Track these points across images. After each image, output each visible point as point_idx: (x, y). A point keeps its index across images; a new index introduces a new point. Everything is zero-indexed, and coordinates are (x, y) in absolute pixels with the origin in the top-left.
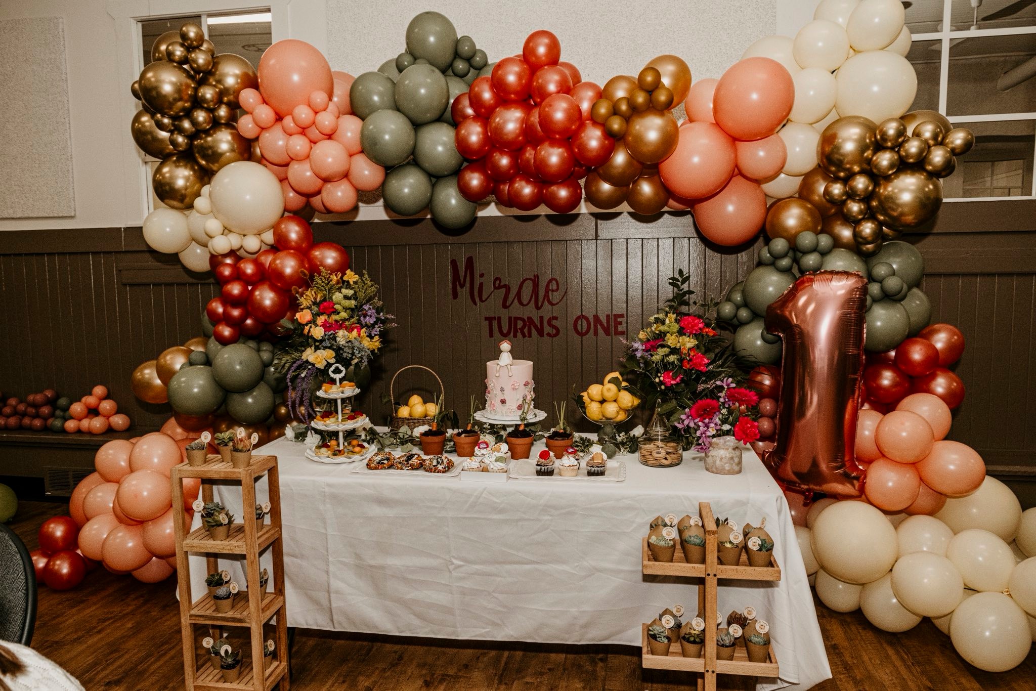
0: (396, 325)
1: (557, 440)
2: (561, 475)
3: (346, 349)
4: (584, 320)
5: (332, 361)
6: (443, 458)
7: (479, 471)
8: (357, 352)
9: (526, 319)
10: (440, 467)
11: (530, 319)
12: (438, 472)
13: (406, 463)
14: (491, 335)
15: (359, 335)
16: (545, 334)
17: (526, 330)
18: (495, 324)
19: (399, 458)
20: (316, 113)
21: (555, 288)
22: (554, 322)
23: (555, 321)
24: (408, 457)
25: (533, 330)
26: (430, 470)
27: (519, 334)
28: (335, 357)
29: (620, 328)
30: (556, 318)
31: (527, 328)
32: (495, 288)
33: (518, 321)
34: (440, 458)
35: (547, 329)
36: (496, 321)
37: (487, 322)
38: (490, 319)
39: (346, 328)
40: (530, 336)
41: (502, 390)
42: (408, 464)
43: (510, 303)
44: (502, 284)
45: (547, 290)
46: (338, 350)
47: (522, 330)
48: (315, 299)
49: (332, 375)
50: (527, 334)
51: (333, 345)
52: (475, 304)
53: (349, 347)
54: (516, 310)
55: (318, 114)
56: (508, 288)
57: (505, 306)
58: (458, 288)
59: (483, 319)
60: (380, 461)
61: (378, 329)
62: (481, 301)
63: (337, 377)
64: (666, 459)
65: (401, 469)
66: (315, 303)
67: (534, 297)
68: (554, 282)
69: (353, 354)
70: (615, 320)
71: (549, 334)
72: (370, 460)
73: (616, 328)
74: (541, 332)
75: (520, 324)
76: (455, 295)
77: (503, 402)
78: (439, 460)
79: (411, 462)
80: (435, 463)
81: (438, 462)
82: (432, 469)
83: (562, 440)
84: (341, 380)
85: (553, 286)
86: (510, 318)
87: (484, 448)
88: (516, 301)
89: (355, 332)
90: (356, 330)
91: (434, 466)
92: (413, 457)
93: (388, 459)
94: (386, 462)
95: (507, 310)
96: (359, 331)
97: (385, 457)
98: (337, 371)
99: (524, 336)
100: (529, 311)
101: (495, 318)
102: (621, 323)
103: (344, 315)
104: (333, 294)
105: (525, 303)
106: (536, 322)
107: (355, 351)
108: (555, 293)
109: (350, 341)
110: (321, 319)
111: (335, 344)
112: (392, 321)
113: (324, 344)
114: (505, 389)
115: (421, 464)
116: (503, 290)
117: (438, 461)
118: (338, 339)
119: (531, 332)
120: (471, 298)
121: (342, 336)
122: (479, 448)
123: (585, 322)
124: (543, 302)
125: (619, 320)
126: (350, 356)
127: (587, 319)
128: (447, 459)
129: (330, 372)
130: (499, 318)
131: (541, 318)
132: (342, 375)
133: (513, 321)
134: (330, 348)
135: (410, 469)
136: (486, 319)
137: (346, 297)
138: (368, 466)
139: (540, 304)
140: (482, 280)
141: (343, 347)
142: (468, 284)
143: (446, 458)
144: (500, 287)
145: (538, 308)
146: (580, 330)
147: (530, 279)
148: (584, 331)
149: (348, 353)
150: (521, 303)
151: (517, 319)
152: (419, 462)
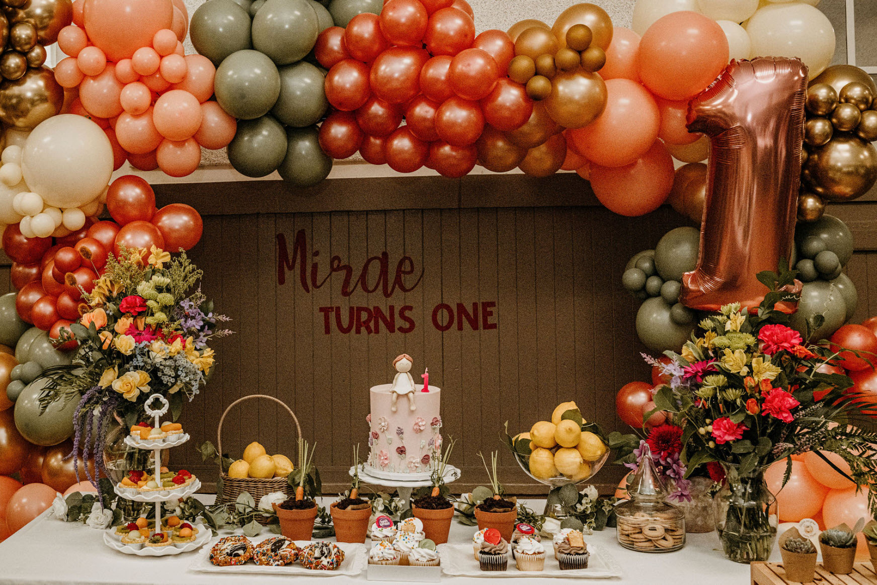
0: (230, 332)
1: (495, 512)
2: (519, 569)
3: (167, 371)
4: (445, 310)
5: (146, 389)
6: (331, 546)
7: (396, 564)
8: (184, 375)
9: (372, 310)
10: (325, 561)
11: (377, 309)
12: (321, 569)
13: (273, 554)
14: (328, 331)
15: (184, 347)
16: (396, 329)
17: (372, 324)
18: (333, 315)
19: (260, 546)
20: (161, 57)
21: (408, 269)
22: (407, 313)
23: (410, 312)
24: (274, 544)
25: (381, 324)
26: (309, 565)
27: (363, 329)
28: (149, 384)
29: (491, 320)
30: (410, 308)
31: (373, 322)
32: (333, 270)
33: (362, 312)
34: (326, 546)
35: (399, 322)
36: (334, 313)
37: (323, 313)
38: (325, 310)
39: (163, 337)
40: (377, 331)
41: (400, 432)
42: (276, 555)
43: (351, 289)
44: (342, 264)
45: (399, 271)
46: (154, 372)
47: (366, 323)
48: (111, 292)
49: (149, 412)
50: (373, 330)
51: (146, 363)
52: (308, 291)
53: (170, 366)
54: (359, 299)
55: (165, 59)
56: (349, 270)
57: (345, 293)
58: (286, 269)
59: (316, 309)
60: (232, 551)
61: (206, 339)
62: (315, 285)
63: (157, 414)
64: (664, 539)
65: (268, 564)
66: (109, 299)
67: (382, 282)
68: (407, 262)
69: (177, 377)
70: (484, 310)
71: (401, 329)
72: (214, 549)
73: (485, 320)
74: (391, 327)
75: (364, 316)
76: (282, 281)
77: (401, 451)
78: (324, 548)
79: (280, 552)
80: (317, 553)
81: (322, 554)
82: (311, 563)
83: (505, 511)
84: (162, 419)
85: (407, 267)
86: (351, 309)
87: (386, 527)
88: (359, 285)
89: (178, 344)
90: (179, 339)
91: (316, 558)
92: (282, 545)
93: (244, 548)
94: (241, 552)
95: (348, 298)
96: (184, 341)
97: (238, 544)
98: (156, 405)
99: (370, 332)
100: (377, 300)
101: (332, 308)
102: (491, 313)
103: (161, 316)
104: (138, 284)
105: (370, 289)
106: (384, 313)
107: (179, 373)
108: (408, 276)
109: (171, 358)
110: (124, 323)
111: (150, 362)
112: (224, 325)
113: (135, 363)
114: (404, 431)
115: (296, 555)
116: (342, 274)
117: (322, 551)
118: (152, 354)
119: (378, 326)
120: (302, 282)
121: (159, 350)
122: (379, 526)
123: (445, 312)
124: (394, 288)
125: (488, 309)
126: (173, 380)
127: (448, 307)
128: (336, 550)
129: (146, 407)
130: (338, 309)
131: (392, 308)
132: (164, 410)
133: (355, 312)
134: (142, 368)
135: (281, 565)
136: (321, 310)
137: (159, 289)
138: (213, 559)
139: (390, 289)
140: (317, 259)
141: (162, 367)
142: (298, 266)
143: (335, 547)
144: (339, 268)
145: (387, 295)
146: (440, 323)
147: (375, 258)
148: (445, 324)
149: (170, 376)
150: (365, 289)
151: (360, 309)
152: (293, 552)
